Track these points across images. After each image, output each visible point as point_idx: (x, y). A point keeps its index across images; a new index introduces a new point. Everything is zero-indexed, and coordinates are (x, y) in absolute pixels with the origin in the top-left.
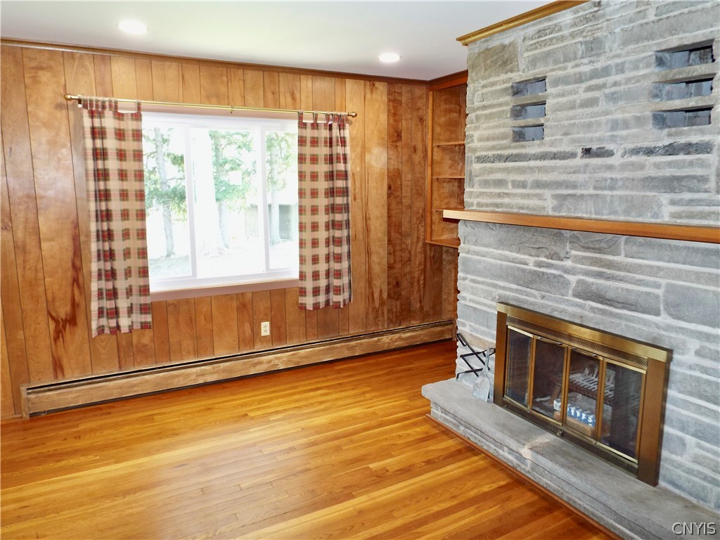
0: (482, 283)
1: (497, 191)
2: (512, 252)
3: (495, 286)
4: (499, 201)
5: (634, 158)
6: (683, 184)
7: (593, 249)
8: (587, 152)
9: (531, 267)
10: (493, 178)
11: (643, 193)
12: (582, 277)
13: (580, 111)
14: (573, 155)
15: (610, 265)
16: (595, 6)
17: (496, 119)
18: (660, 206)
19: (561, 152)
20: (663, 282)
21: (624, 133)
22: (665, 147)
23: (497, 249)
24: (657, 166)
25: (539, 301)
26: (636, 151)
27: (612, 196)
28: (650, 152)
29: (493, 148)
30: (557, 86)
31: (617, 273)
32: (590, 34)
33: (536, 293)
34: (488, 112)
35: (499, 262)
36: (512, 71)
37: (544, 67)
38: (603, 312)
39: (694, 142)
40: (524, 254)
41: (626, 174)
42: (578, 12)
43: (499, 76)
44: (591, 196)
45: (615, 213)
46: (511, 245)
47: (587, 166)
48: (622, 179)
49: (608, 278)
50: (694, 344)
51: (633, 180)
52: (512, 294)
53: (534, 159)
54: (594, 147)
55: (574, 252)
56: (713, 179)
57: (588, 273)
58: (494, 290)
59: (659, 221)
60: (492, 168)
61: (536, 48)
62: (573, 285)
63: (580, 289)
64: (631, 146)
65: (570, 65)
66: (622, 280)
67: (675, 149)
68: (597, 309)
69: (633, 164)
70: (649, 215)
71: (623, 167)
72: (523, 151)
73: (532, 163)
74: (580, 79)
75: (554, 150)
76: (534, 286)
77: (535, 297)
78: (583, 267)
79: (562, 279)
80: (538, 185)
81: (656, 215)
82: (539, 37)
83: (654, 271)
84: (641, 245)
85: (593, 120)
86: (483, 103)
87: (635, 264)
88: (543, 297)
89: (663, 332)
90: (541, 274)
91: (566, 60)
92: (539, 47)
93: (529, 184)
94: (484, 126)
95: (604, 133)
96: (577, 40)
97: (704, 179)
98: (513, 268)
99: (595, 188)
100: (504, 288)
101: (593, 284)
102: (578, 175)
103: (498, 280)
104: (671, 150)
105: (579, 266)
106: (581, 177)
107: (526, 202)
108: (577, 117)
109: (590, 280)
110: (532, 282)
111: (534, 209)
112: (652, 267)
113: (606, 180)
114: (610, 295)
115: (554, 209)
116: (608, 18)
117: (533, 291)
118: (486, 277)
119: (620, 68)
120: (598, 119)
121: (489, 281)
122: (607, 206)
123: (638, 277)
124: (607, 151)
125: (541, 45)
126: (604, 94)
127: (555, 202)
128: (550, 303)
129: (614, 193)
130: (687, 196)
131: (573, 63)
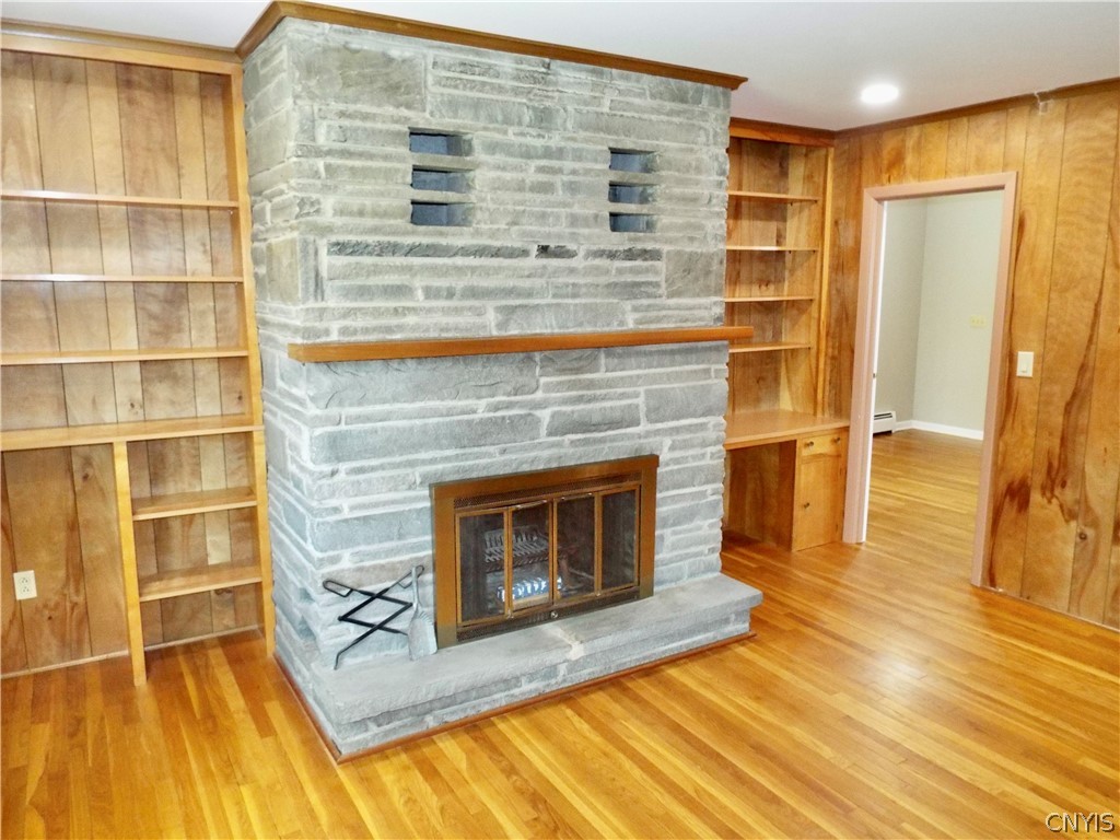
0: (382, 467)
1: (392, 304)
2: (442, 400)
3: (411, 464)
4: (394, 321)
5: (598, 262)
6: (642, 289)
7: (571, 370)
8: (544, 250)
9: (481, 414)
10: (380, 283)
11: (606, 301)
12: (556, 409)
13: (528, 195)
14: (525, 253)
15: (591, 385)
16: (543, 66)
17: (380, 181)
18: (623, 313)
19: (507, 248)
20: (641, 390)
21: (586, 231)
22: (625, 251)
23: (413, 401)
24: (620, 271)
25: (500, 458)
26: (600, 254)
27: (576, 305)
28: (612, 255)
29: (375, 230)
30: (494, 154)
31: (598, 392)
32: (538, 98)
33: (491, 449)
34: (358, 163)
35: (418, 422)
36: (409, 106)
37: (472, 119)
38: (586, 442)
39: (649, 248)
40: (468, 397)
41: (589, 280)
42: (522, 63)
43: (379, 106)
44: (549, 305)
45: (581, 324)
46: (440, 390)
47: (544, 267)
48: (586, 285)
49: (590, 400)
50: (668, 442)
51: (598, 286)
52: (449, 465)
53: (462, 255)
54: (552, 245)
55: (543, 380)
56: (664, 285)
57: (565, 402)
58: (409, 470)
59: (624, 328)
60: (376, 265)
61: (456, 87)
62: (546, 421)
63: (556, 424)
64: (595, 248)
65: (511, 130)
66: (604, 398)
67: (633, 254)
68: (579, 440)
69: (597, 268)
70: (615, 323)
71: (588, 271)
72: (443, 241)
73: (459, 261)
74: (528, 154)
75: (497, 244)
76: (489, 440)
77: (490, 455)
78: (559, 394)
79: (529, 419)
80: (472, 293)
81: (622, 323)
82: (461, 72)
83: (633, 381)
84: (620, 356)
85: (549, 210)
86: (345, 145)
87: (616, 378)
88: (504, 451)
89: (642, 441)
90: (499, 421)
91: (507, 121)
92: (461, 86)
93: (458, 292)
94: (349, 188)
95: (563, 228)
96: (519, 100)
97: (657, 285)
98: (451, 423)
99: (555, 296)
100: (433, 461)
101: (573, 412)
102: (535, 279)
103: (417, 452)
104: (630, 255)
105: (553, 395)
106: (538, 282)
107: (452, 320)
108: (528, 203)
109: (568, 408)
110: (484, 435)
111: (467, 330)
112: (631, 377)
113: (567, 286)
114: (596, 418)
115: (500, 326)
116: (560, 89)
117: (483, 449)
118: (390, 453)
119: (578, 154)
120: (555, 210)
121: (397, 459)
122: (572, 317)
123: (620, 390)
124: (568, 251)
125: (465, 86)
126: (562, 180)
127: (500, 318)
128: (514, 457)
129: (577, 301)
130: (645, 302)
131: (517, 129)
